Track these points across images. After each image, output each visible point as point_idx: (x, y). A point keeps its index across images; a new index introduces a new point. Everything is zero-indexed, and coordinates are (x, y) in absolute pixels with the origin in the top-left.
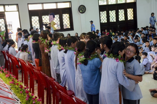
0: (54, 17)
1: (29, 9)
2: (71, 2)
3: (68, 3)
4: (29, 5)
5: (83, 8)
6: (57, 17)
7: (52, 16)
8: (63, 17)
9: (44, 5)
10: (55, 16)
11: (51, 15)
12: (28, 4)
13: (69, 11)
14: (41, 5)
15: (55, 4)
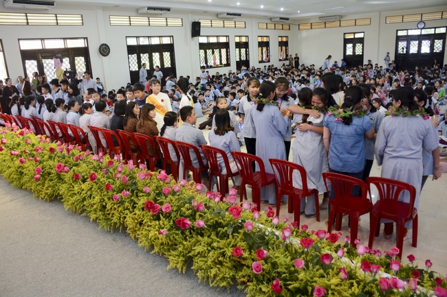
0: (62, 62)
1: (22, 49)
2: (87, 38)
3: (83, 40)
4: (21, 42)
5: (106, 48)
6: (66, 61)
7: (59, 59)
8: (76, 62)
9: (46, 41)
10: (64, 60)
11: (57, 58)
12: (19, 40)
13: (84, 52)
14: (40, 42)
15: (62, 41)
